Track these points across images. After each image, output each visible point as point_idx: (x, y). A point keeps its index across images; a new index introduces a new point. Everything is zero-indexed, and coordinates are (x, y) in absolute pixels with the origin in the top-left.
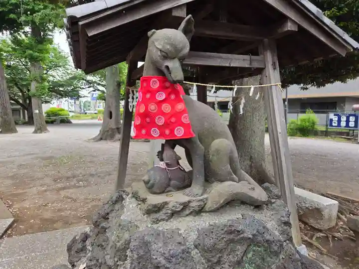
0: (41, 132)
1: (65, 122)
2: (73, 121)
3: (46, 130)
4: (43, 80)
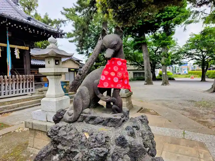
1: (171, 79)
2: (176, 79)
3: (168, 84)
4: (169, 55)
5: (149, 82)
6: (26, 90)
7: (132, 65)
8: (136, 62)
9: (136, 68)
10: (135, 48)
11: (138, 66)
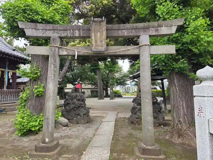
0: (112, 99)
1: (120, 96)
2: (123, 96)
4: (114, 78)
5: (101, 98)
6: (15, 100)
7: (90, 84)
8: (93, 82)
9: (93, 87)
10: (92, 71)
11: (95, 85)
